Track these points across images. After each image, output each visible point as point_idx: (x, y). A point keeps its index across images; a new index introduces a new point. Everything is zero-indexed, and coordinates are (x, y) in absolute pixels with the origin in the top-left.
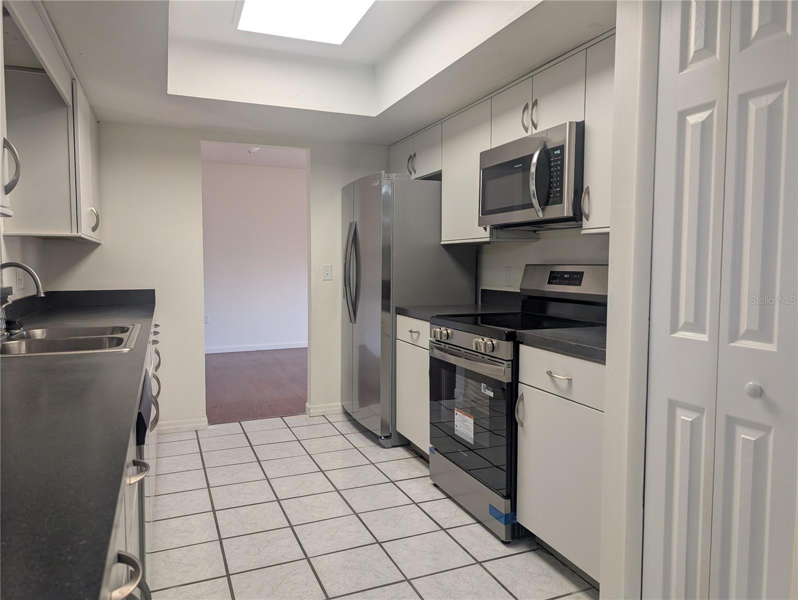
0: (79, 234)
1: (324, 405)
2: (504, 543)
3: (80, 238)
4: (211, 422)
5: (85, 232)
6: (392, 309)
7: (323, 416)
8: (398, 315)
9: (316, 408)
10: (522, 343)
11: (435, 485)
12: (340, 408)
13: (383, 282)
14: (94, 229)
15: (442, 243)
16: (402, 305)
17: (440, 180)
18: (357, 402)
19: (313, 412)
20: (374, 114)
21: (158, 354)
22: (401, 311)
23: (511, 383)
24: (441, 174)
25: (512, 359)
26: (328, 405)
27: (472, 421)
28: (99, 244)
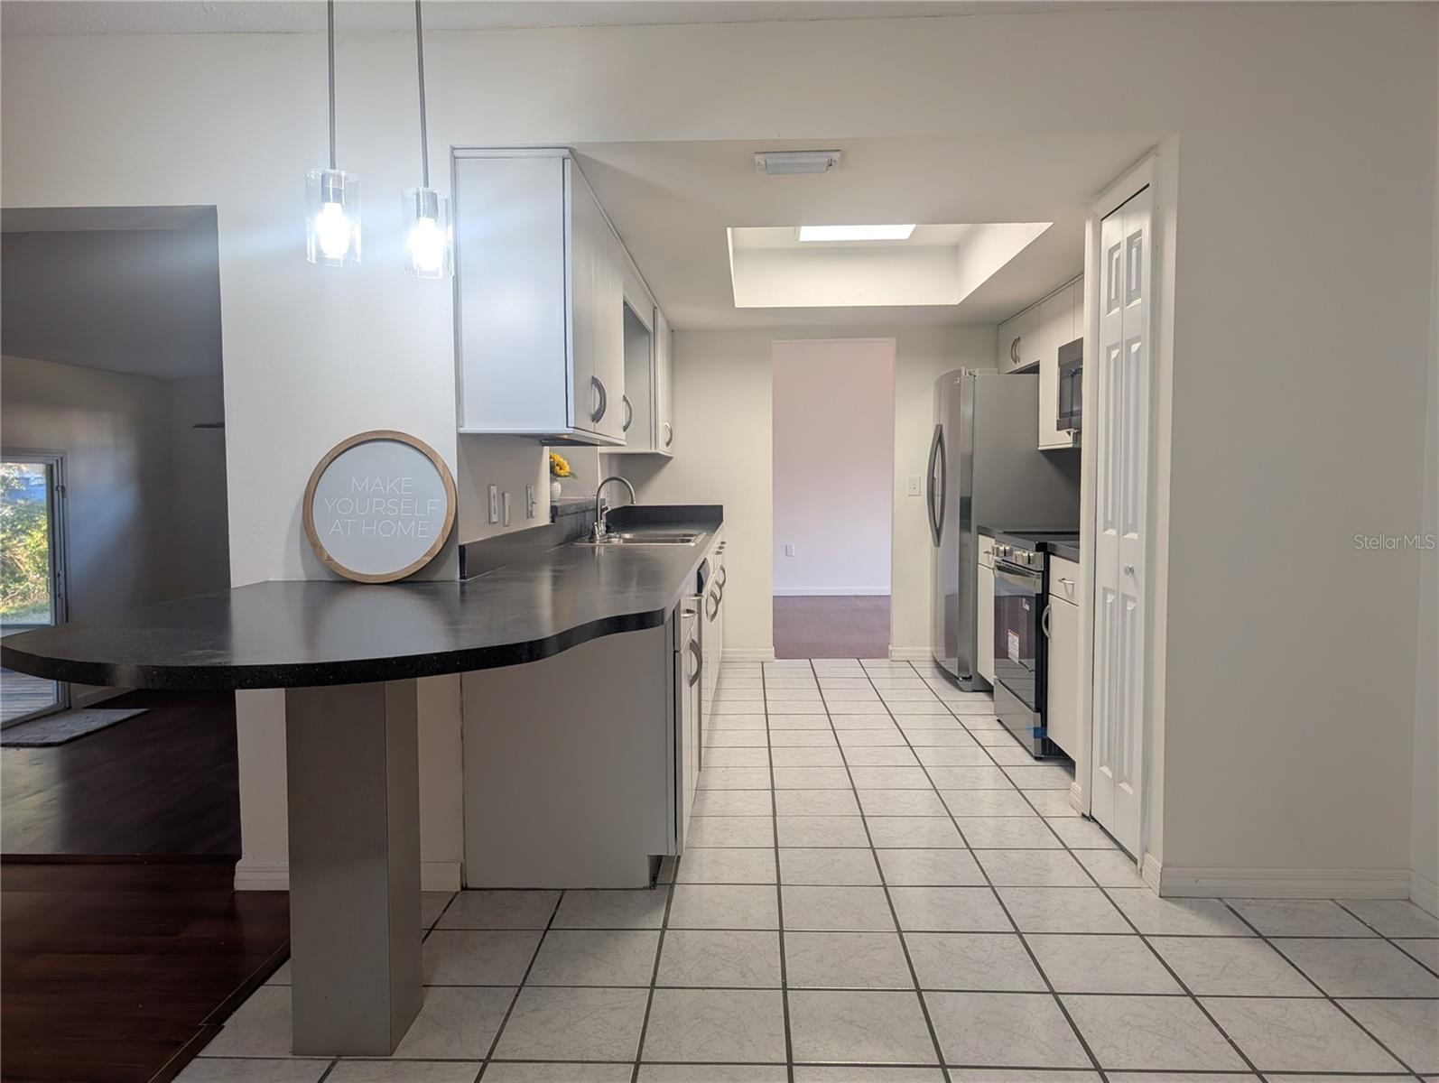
0: (657, 451)
1: (909, 648)
2: (1037, 759)
3: (658, 454)
4: (778, 655)
5: (662, 449)
6: (974, 528)
7: (908, 661)
8: (980, 536)
9: (899, 651)
10: (1054, 555)
11: (999, 721)
12: (929, 654)
13: (962, 499)
14: (668, 444)
15: (1040, 448)
16: (983, 524)
17: (1038, 372)
18: (944, 648)
19: (895, 655)
20: (956, 302)
21: (724, 571)
22: (984, 531)
23: (1042, 594)
24: (1039, 365)
25: (1042, 569)
26: (914, 648)
27: (1017, 639)
28: (671, 458)
